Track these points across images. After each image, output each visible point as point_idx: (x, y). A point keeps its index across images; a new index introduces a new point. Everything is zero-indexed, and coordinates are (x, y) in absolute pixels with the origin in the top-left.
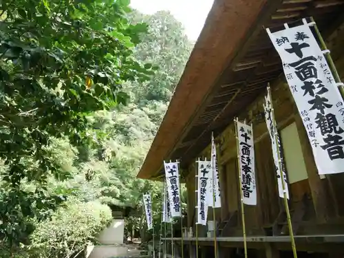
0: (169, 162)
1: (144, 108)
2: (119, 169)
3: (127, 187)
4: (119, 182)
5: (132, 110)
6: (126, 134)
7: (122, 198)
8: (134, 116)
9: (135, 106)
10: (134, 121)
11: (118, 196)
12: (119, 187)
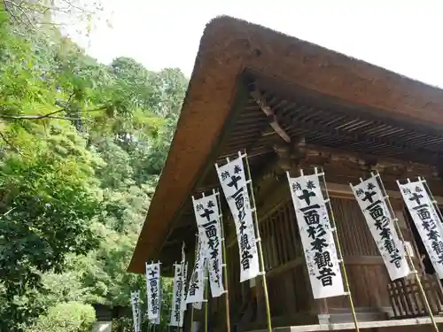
0: (151, 263)
1: (143, 186)
2: (108, 262)
3: (115, 282)
4: (106, 276)
5: (129, 186)
6: (119, 216)
7: (109, 296)
8: (130, 196)
9: (134, 182)
10: (130, 201)
11: (105, 293)
12: (107, 284)
